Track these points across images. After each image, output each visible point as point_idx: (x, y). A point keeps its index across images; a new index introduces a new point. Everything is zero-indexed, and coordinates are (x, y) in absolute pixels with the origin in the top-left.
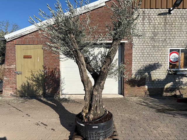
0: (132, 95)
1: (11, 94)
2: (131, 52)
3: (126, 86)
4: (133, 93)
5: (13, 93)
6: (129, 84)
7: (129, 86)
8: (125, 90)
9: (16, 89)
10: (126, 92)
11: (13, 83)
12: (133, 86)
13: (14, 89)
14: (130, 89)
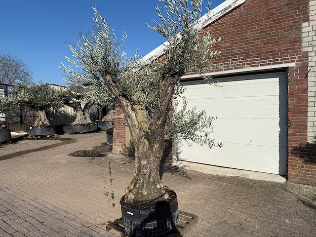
0: (307, 180)
1: (120, 151)
2: (304, 86)
3: (292, 159)
4: (310, 177)
5: (122, 150)
6: (301, 157)
7: (300, 161)
8: (289, 167)
9: (125, 145)
10: (291, 172)
11: (122, 137)
12: (311, 162)
13: (123, 145)
14: (303, 167)
